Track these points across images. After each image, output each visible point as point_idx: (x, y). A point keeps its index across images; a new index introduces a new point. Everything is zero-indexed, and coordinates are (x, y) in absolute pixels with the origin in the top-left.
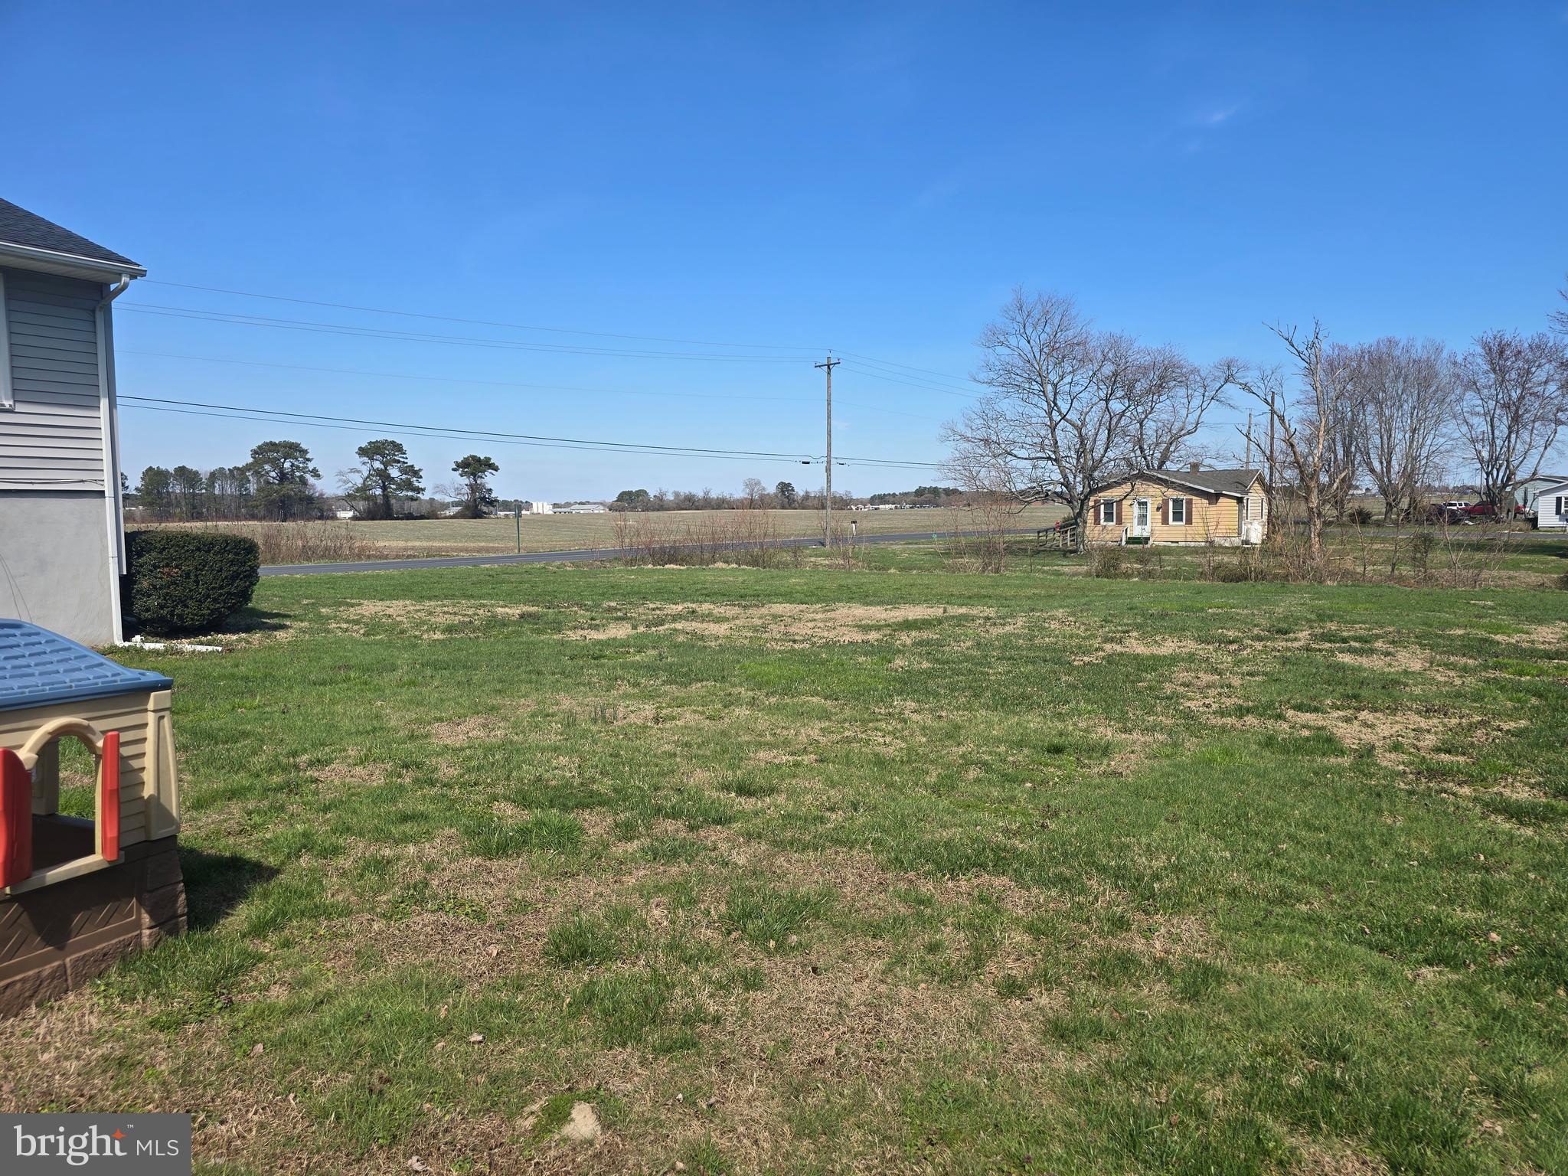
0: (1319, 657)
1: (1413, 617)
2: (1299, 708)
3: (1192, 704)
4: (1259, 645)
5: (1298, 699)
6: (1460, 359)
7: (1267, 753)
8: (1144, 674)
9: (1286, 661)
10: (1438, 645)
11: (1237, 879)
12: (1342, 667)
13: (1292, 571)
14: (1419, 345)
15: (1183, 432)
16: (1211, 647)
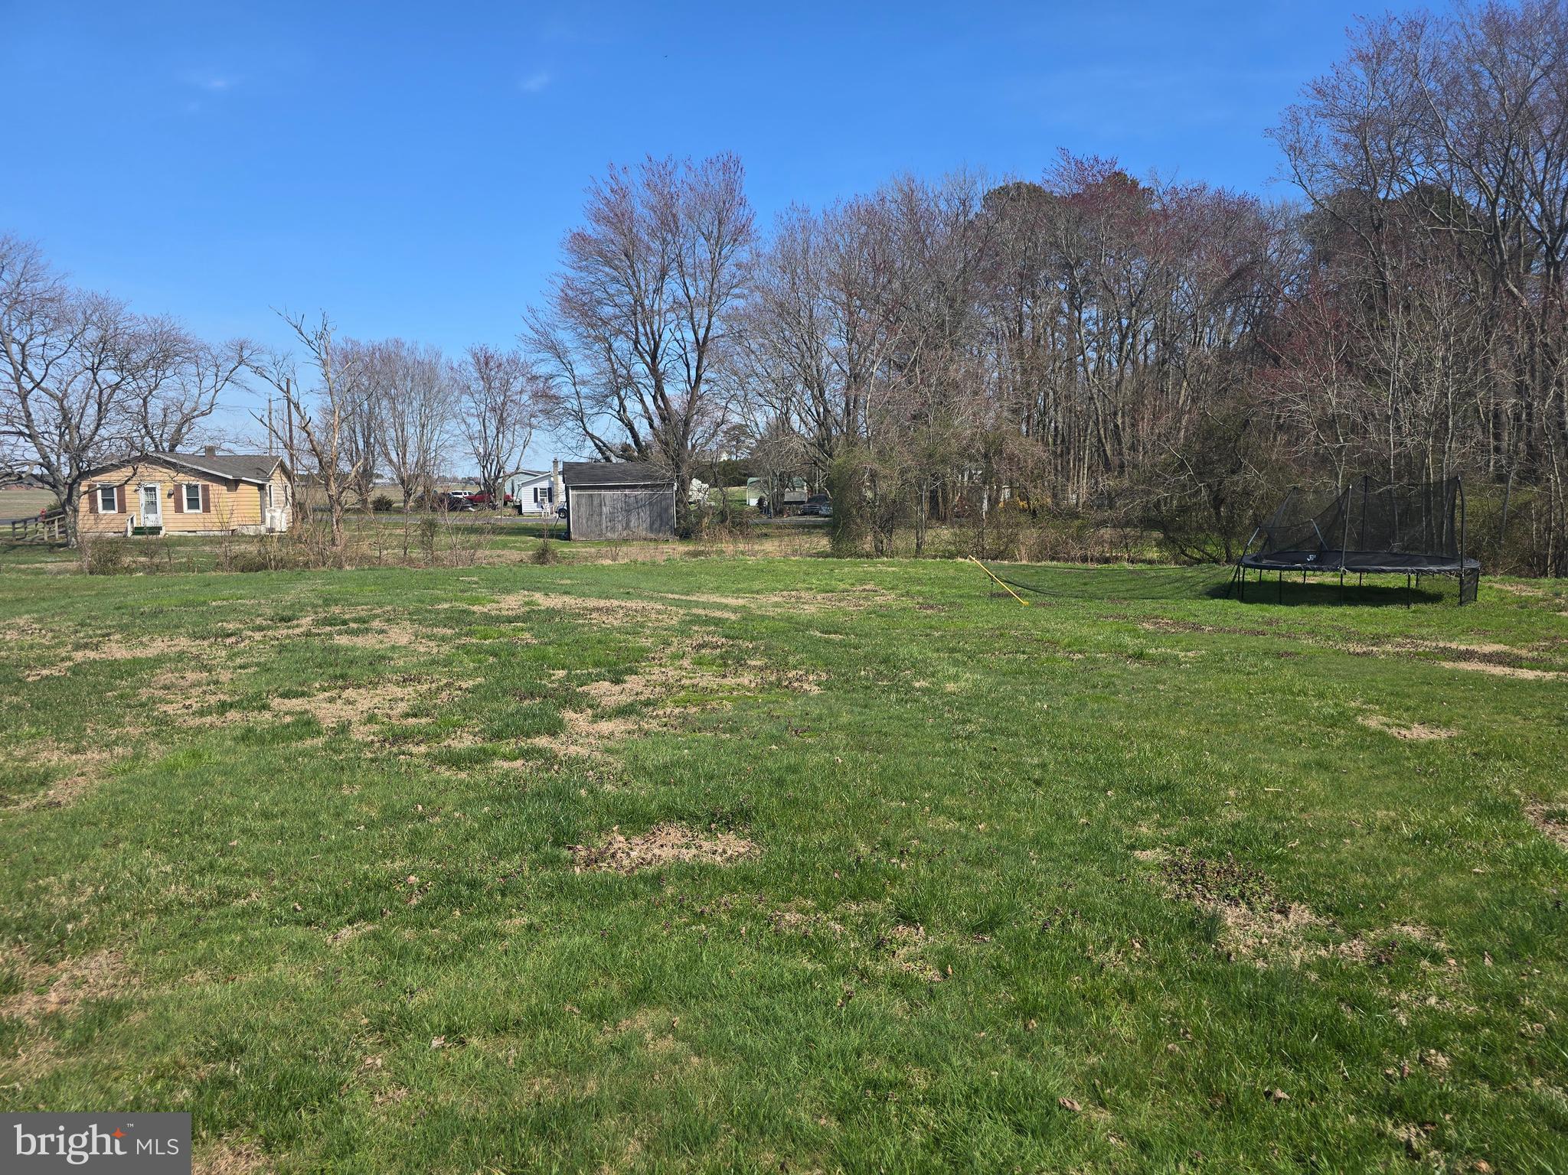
0: (317, 641)
1: (410, 596)
2: (286, 695)
3: (170, 709)
4: (258, 636)
5: (287, 686)
6: (455, 366)
7: (242, 747)
8: (118, 682)
9: (282, 649)
10: (425, 619)
11: (175, 891)
12: (337, 650)
13: (312, 557)
14: (421, 347)
15: (196, 413)
16: (206, 643)
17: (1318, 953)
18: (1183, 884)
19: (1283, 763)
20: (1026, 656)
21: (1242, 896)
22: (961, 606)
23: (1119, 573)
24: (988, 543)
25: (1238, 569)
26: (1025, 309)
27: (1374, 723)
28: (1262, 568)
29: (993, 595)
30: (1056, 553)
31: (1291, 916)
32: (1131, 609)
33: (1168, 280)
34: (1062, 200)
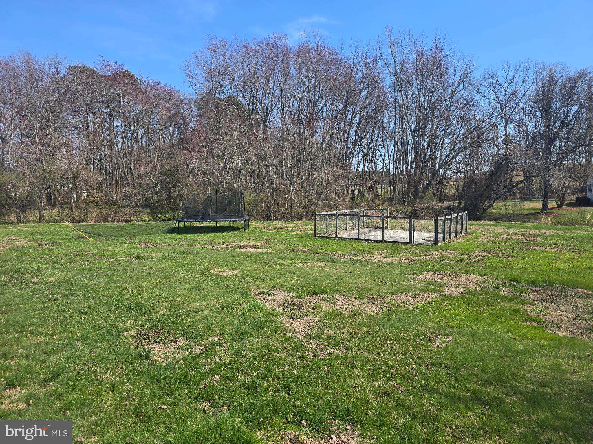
17: (185, 353)
18: (141, 341)
19: (184, 290)
20: (89, 262)
21: (162, 340)
22: (61, 243)
23: (133, 225)
24: (76, 215)
25: (177, 222)
26: (89, 118)
27: (215, 272)
28: (185, 221)
29: (77, 238)
30: (107, 219)
31: (178, 343)
32: (136, 240)
33: (149, 114)
34: (103, 76)
